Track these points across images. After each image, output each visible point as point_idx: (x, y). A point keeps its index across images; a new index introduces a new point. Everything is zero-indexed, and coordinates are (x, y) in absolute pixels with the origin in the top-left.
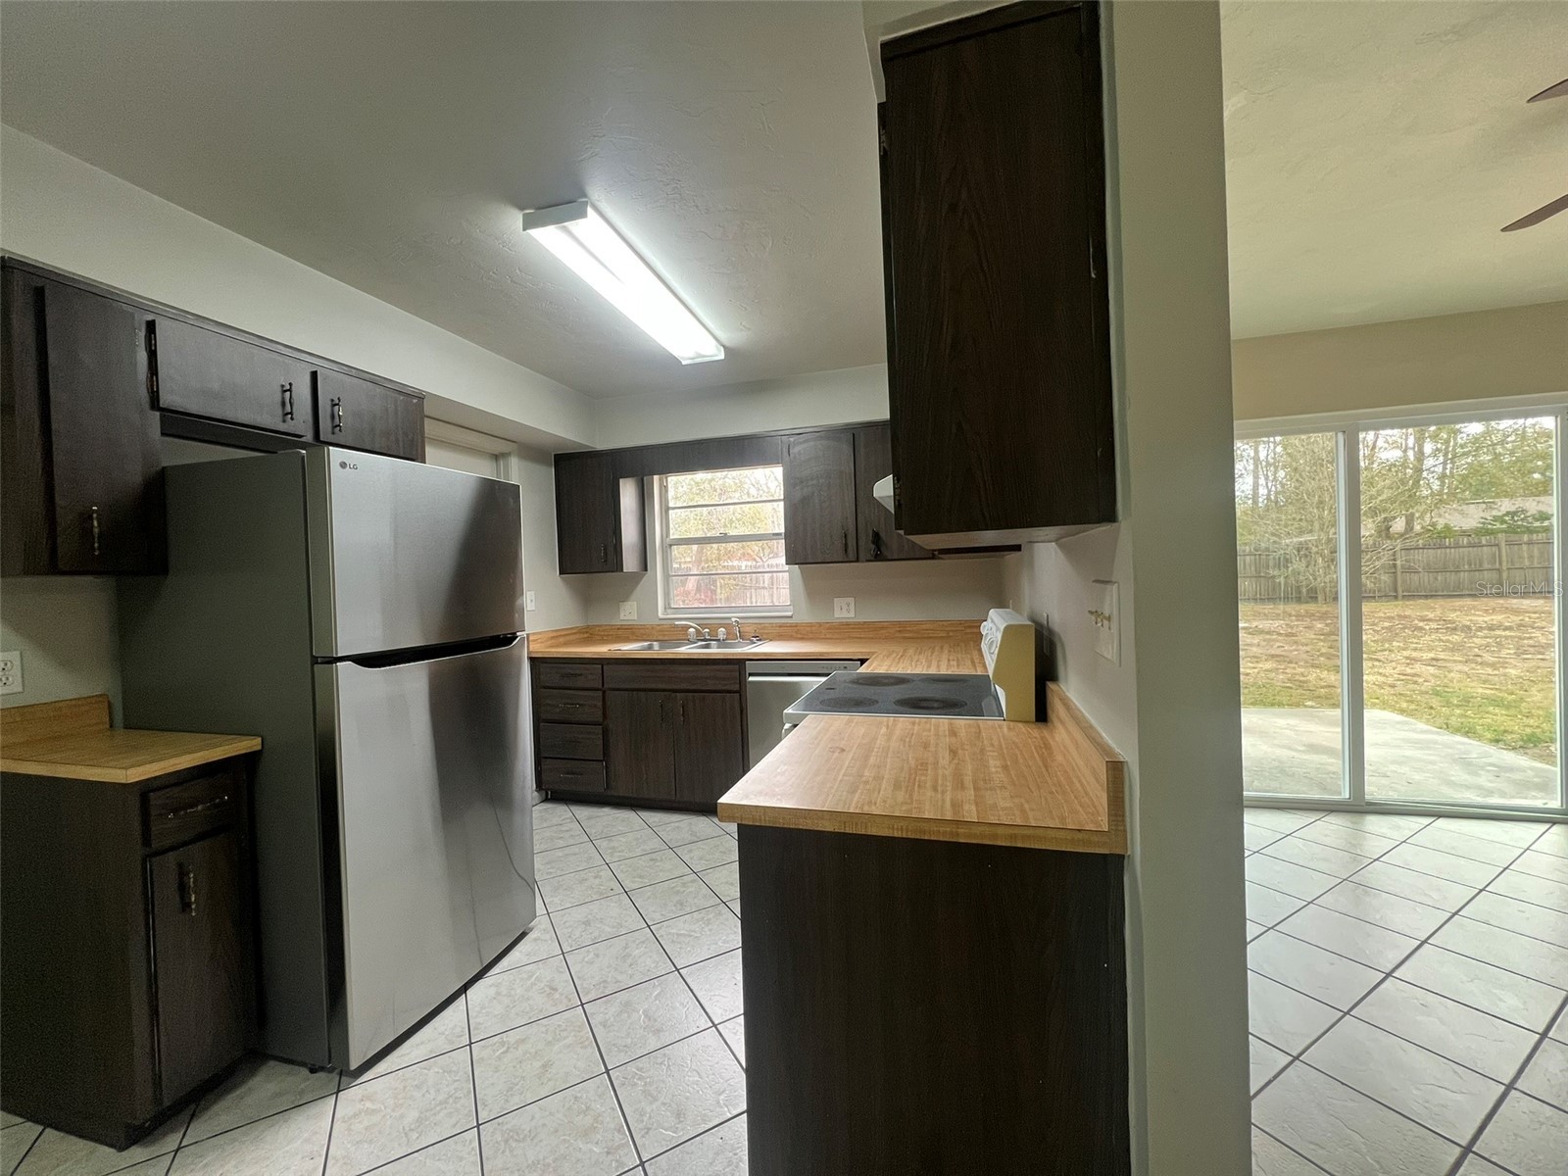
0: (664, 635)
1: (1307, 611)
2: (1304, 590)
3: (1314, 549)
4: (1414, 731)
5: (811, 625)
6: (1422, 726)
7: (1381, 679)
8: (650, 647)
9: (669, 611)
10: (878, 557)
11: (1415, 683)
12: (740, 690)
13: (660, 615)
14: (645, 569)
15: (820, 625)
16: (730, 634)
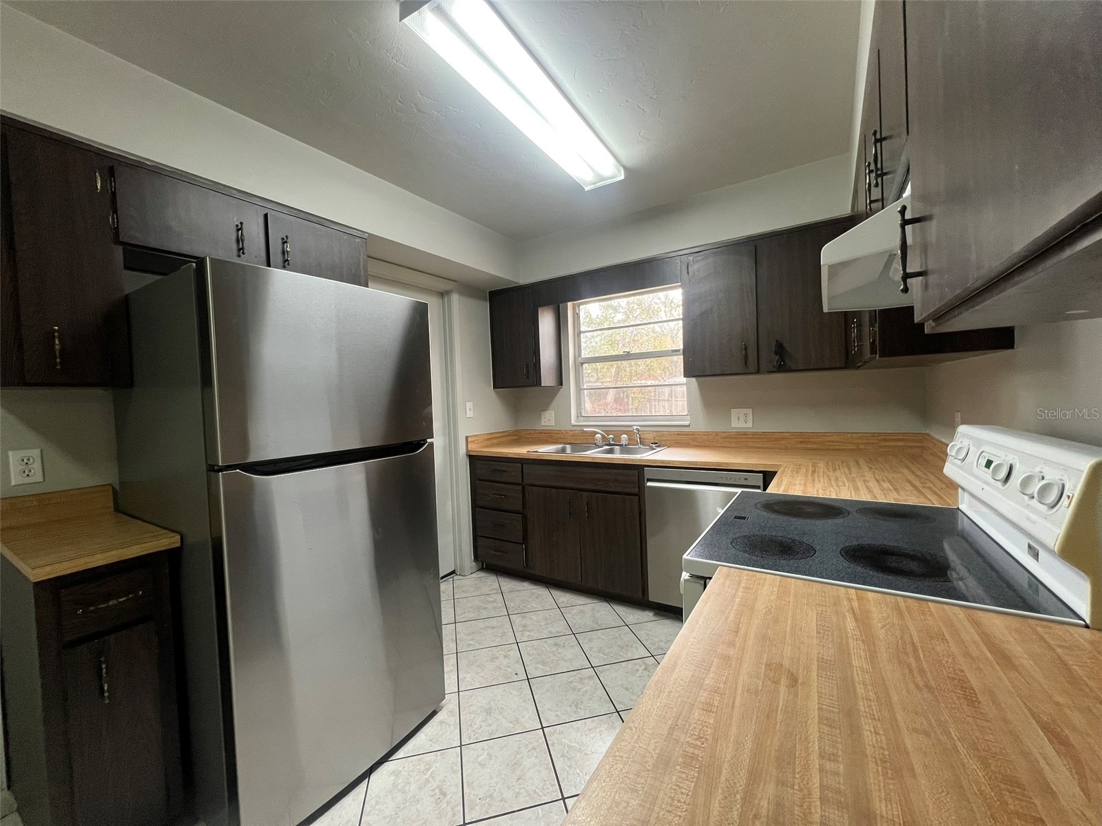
0: (576, 439)
5: (707, 434)
8: (563, 451)
9: (580, 419)
10: (782, 368)
12: (639, 492)
13: (573, 422)
14: (561, 384)
15: (717, 434)
16: (631, 440)
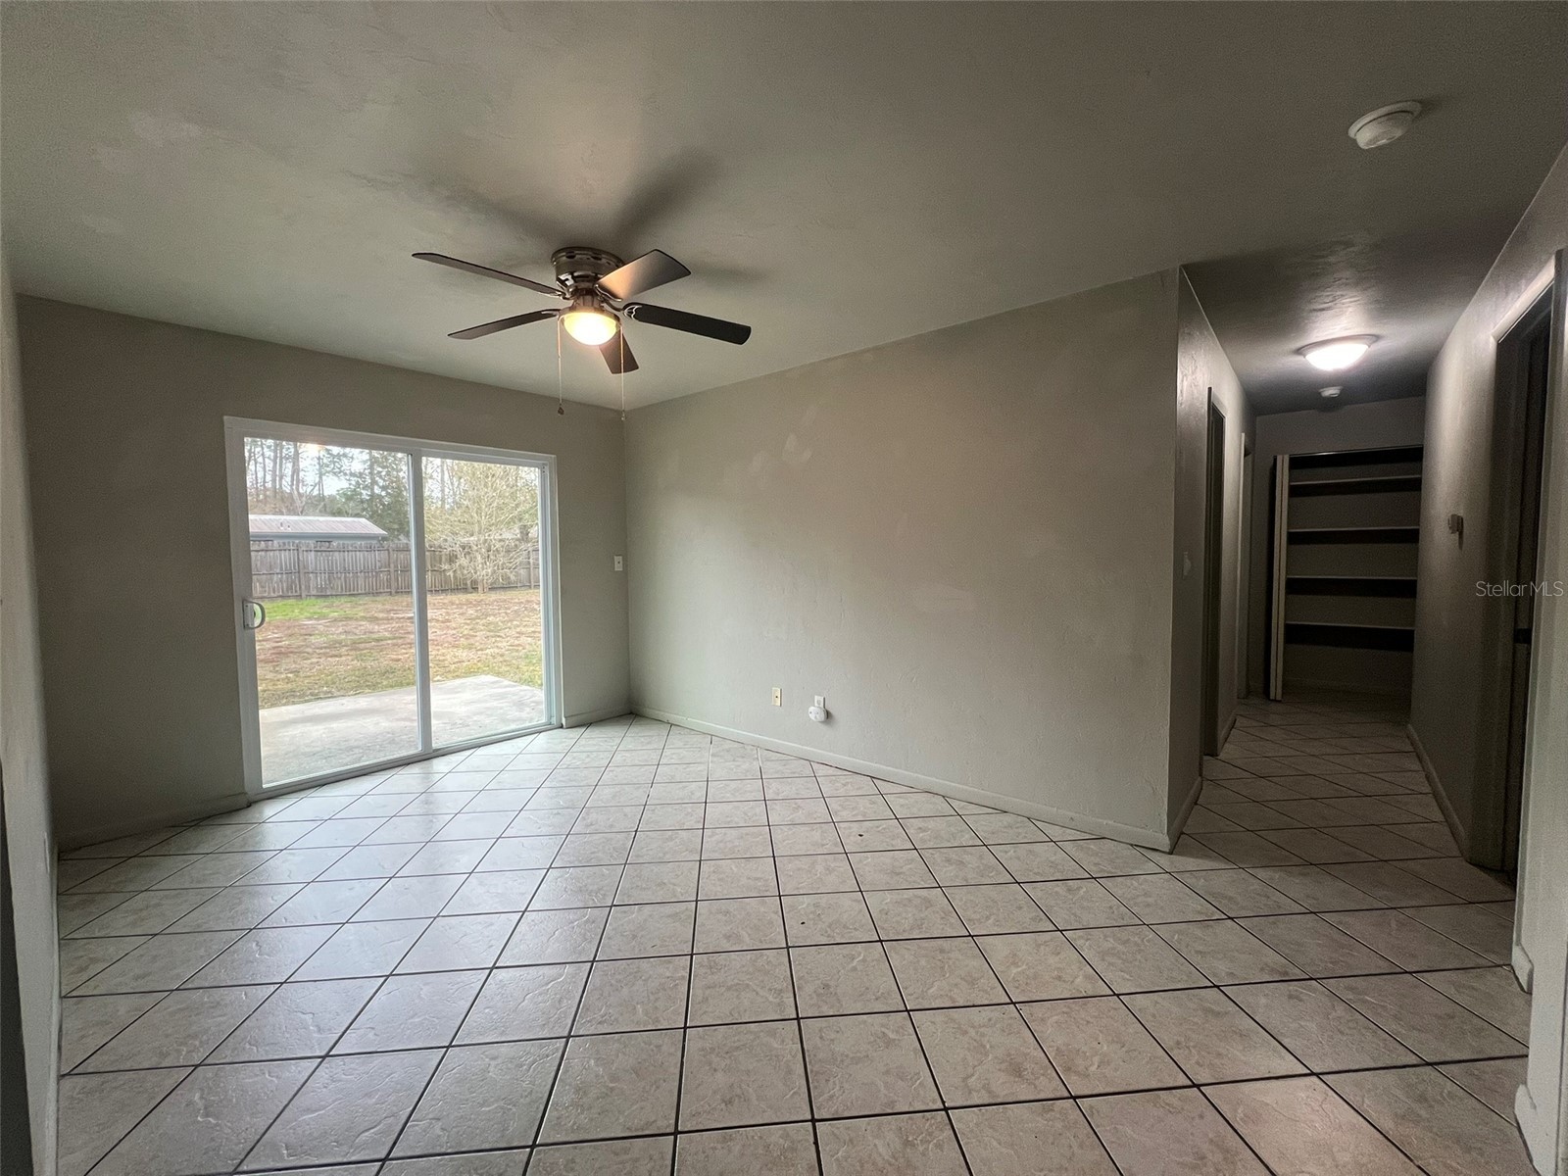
1: (467, 600)
2: (469, 582)
3: (475, 548)
4: (501, 687)
6: (506, 683)
7: (497, 651)
11: (517, 651)
